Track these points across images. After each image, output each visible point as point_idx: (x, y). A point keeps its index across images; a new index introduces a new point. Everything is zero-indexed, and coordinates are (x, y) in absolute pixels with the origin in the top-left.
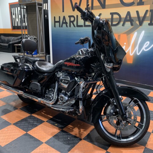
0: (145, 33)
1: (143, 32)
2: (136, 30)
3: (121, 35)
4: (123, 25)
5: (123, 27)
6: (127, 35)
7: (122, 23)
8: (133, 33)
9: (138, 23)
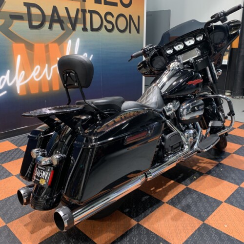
0: (81, 41)
1: (78, 40)
2: (70, 37)
3: (50, 45)
4: (50, 27)
5: (51, 31)
6: (59, 45)
7: (47, 24)
8: (66, 41)
9: (69, 25)
